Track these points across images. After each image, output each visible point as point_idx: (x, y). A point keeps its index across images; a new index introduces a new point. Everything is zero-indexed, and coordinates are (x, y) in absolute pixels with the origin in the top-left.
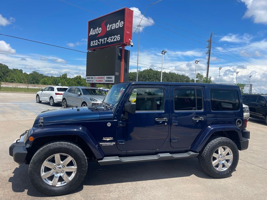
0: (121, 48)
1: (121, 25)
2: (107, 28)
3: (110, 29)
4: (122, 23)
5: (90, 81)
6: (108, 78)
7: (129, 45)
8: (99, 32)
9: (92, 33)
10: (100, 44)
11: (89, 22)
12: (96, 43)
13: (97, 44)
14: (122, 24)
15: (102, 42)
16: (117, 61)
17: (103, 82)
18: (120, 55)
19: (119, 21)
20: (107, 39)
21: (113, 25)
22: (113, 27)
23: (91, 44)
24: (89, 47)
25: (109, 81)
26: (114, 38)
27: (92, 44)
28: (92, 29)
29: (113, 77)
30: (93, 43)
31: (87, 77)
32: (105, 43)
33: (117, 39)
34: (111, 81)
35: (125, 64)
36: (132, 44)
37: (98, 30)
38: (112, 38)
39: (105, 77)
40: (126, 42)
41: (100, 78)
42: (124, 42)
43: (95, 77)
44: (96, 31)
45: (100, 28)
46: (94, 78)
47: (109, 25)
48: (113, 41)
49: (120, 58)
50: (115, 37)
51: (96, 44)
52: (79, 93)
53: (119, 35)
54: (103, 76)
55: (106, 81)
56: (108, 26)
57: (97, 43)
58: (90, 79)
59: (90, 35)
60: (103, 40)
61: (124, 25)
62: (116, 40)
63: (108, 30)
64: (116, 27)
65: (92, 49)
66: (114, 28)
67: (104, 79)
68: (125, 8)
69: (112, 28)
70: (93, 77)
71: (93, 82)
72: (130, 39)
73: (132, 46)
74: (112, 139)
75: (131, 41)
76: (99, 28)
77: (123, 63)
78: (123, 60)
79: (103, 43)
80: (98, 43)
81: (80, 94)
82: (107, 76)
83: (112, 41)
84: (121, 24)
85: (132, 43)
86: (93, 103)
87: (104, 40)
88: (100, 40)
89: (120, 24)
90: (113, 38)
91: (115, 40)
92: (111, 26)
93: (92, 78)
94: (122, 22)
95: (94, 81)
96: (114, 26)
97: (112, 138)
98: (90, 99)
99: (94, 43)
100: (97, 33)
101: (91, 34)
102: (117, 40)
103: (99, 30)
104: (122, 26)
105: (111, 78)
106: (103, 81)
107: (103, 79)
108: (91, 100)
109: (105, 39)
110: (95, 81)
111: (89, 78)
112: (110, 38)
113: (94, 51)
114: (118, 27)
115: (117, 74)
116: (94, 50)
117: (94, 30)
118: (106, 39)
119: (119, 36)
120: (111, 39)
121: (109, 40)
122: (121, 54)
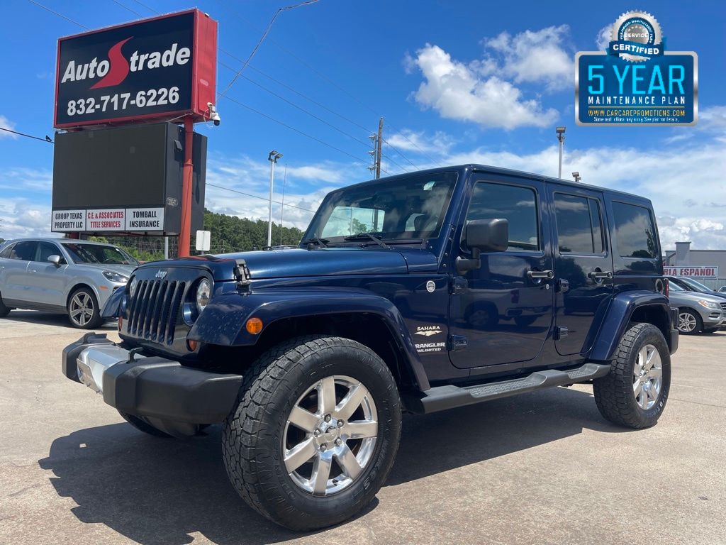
0: (183, 126)
1: (182, 59)
2: (130, 63)
3: (141, 68)
4: (184, 53)
5: (68, 225)
6: (142, 214)
7: (208, 120)
8: (100, 74)
9: (73, 73)
10: (104, 110)
11: (62, 42)
12: (87, 106)
13: (93, 111)
14: (184, 56)
15: (110, 104)
16: (172, 164)
17: (122, 229)
18: (179, 146)
19: (175, 46)
20: (133, 97)
21: (152, 56)
22: (153, 63)
23: (69, 111)
24: (61, 117)
25: (142, 224)
26: (158, 97)
27: (72, 111)
28: (72, 64)
29: (160, 212)
30: (78, 107)
31: (55, 212)
32: (124, 107)
33: (167, 98)
34: (151, 224)
35: (195, 174)
36: (217, 118)
37: (96, 68)
38: (149, 94)
39: (130, 211)
40: (200, 111)
41: (109, 215)
42: (195, 110)
43: (89, 211)
44: (89, 69)
45: (106, 63)
46: (84, 216)
47: (139, 55)
48: (154, 103)
49: (180, 157)
50: (160, 92)
51: (90, 111)
52: (57, 259)
53: (177, 89)
54: (123, 210)
55: (132, 224)
56: (134, 58)
57: (94, 107)
58: (69, 220)
59: (64, 81)
60: (115, 98)
61: (191, 58)
62: (166, 102)
63: (133, 69)
64: (165, 64)
65: (74, 124)
66: (157, 65)
67: (127, 219)
68: (195, 10)
69: (150, 66)
70: (83, 212)
71: (83, 229)
72: (209, 103)
73: (217, 123)
74: (438, 332)
75: (214, 108)
76: (99, 62)
77: (188, 170)
78: (190, 162)
79: (116, 108)
80: (98, 106)
81: (60, 260)
82: (136, 210)
83: (151, 103)
84: (180, 56)
85: (217, 114)
86: (116, 288)
87: (121, 101)
88: (102, 98)
89: (176, 56)
90: (152, 94)
91: (162, 102)
92: (143, 58)
93: (79, 216)
94: (187, 50)
95: (84, 225)
96: (156, 60)
97: (438, 327)
98: (105, 274)
99: (82, 106)
100: (92, 76)
101: (68, 80)
102: (168, 101)
103: (98, 68)
104: (186, 61)
105: (150, 215)
106: (122, 224)
107: (122, 220)
108: (109, 278)
109: (123, 96)
110: (89, 224)
111: (66, 216)
112: (141, 95)
113: (79, 133)
114: (171, 63)
115: (171, 202)
116: (80, 129)
117: (80, 67)
118: (127, 96)
119: (174, 91)
120: (148, 98)
121: (140, 100)
122: (184, 145)
